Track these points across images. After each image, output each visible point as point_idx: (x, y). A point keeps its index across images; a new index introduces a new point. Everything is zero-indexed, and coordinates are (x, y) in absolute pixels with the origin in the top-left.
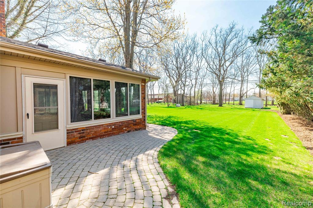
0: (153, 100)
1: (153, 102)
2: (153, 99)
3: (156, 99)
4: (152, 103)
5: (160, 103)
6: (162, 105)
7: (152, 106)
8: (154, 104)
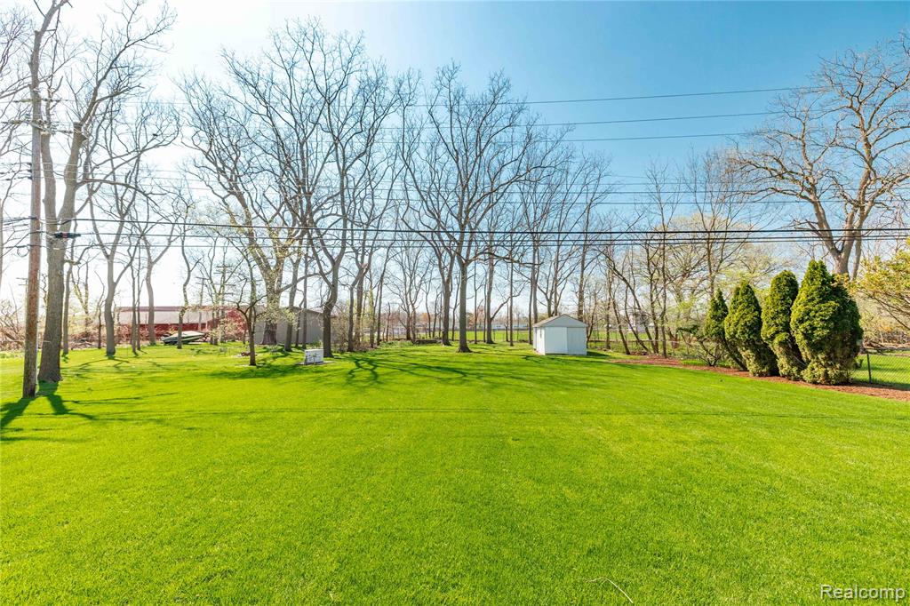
0: (146, 332)
1: (144, 343)
2: (143, 326)
3: (165, 327)
4: (136, 348)
5: (186, 343)
6: (201, 358)
7: (136, 364)
8: (153, 350)
